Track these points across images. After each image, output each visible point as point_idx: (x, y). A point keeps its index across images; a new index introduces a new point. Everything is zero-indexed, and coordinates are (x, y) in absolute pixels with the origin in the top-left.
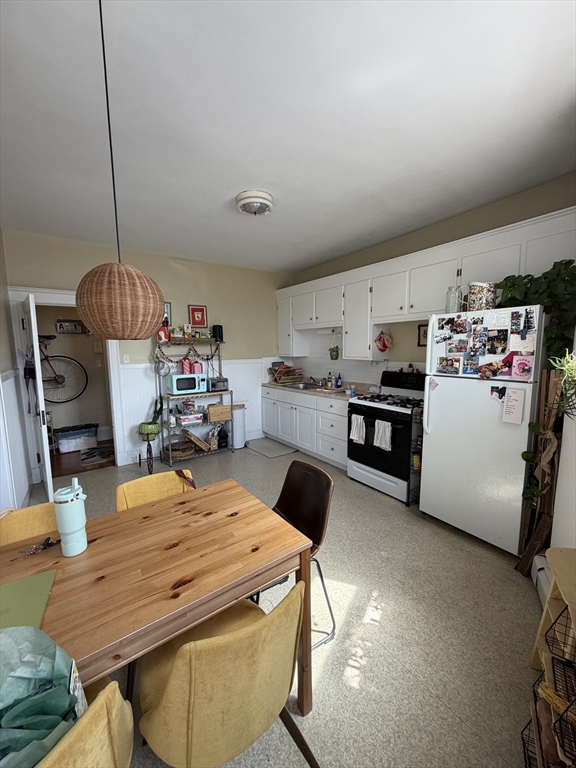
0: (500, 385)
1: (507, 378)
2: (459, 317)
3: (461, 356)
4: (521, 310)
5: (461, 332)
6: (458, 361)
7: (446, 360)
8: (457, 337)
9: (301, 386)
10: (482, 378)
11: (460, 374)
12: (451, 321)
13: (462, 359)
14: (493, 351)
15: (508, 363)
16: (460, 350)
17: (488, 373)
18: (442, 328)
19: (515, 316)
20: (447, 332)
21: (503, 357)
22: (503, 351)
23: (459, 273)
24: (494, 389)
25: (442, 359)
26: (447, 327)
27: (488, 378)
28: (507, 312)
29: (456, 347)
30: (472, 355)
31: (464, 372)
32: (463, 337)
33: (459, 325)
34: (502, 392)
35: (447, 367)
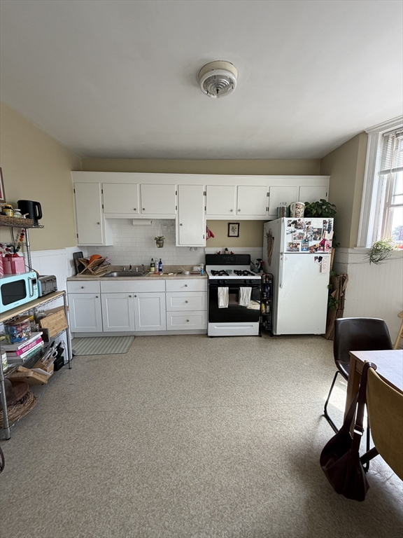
0: (318, 255)
1: (322, 252)
2: (299, 220)
3: (300, 241)
4: (327, 219)
5: (300, 228)
6: (299, 244)
7: (292, 244)
8: (299, 231)
9: (115, 274)
10: (311, 253)
11: (300, 251)
12: (295, 222)
13: (301, 243)
14: (315, 239)
15: (322, 244)
16: (300, 238)
17: (314, 250)
18: (290, 226)
19: (325, 222)
20: (292, 227)
21: (320, 241)
22: (320, 239)
23: (268, 195)
24: (316, 258)
25: (290, 244)
26: (293, 226)
27: (314, 253)
28: (321, 220)
29: (298, 237)
30: (306, 241)
31: (302, 250)
32: (301, 231)
33: (299, 225)
34: (320, 259)
35: (293, 248)
